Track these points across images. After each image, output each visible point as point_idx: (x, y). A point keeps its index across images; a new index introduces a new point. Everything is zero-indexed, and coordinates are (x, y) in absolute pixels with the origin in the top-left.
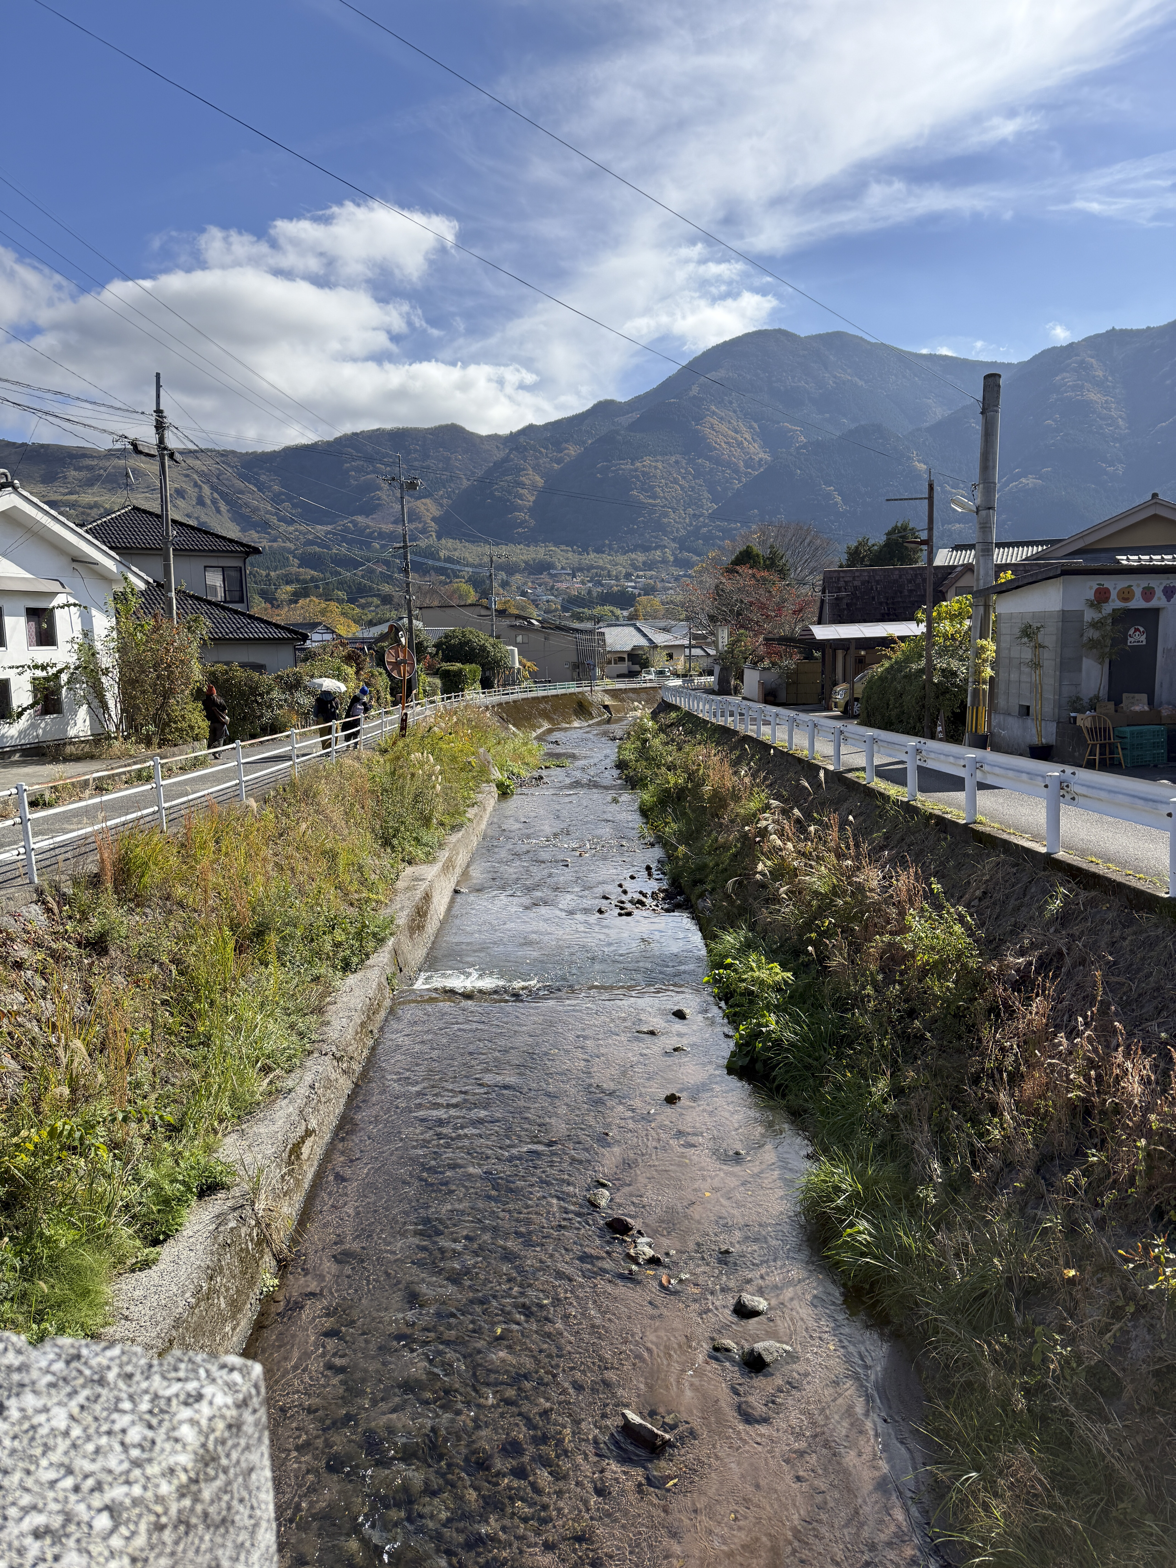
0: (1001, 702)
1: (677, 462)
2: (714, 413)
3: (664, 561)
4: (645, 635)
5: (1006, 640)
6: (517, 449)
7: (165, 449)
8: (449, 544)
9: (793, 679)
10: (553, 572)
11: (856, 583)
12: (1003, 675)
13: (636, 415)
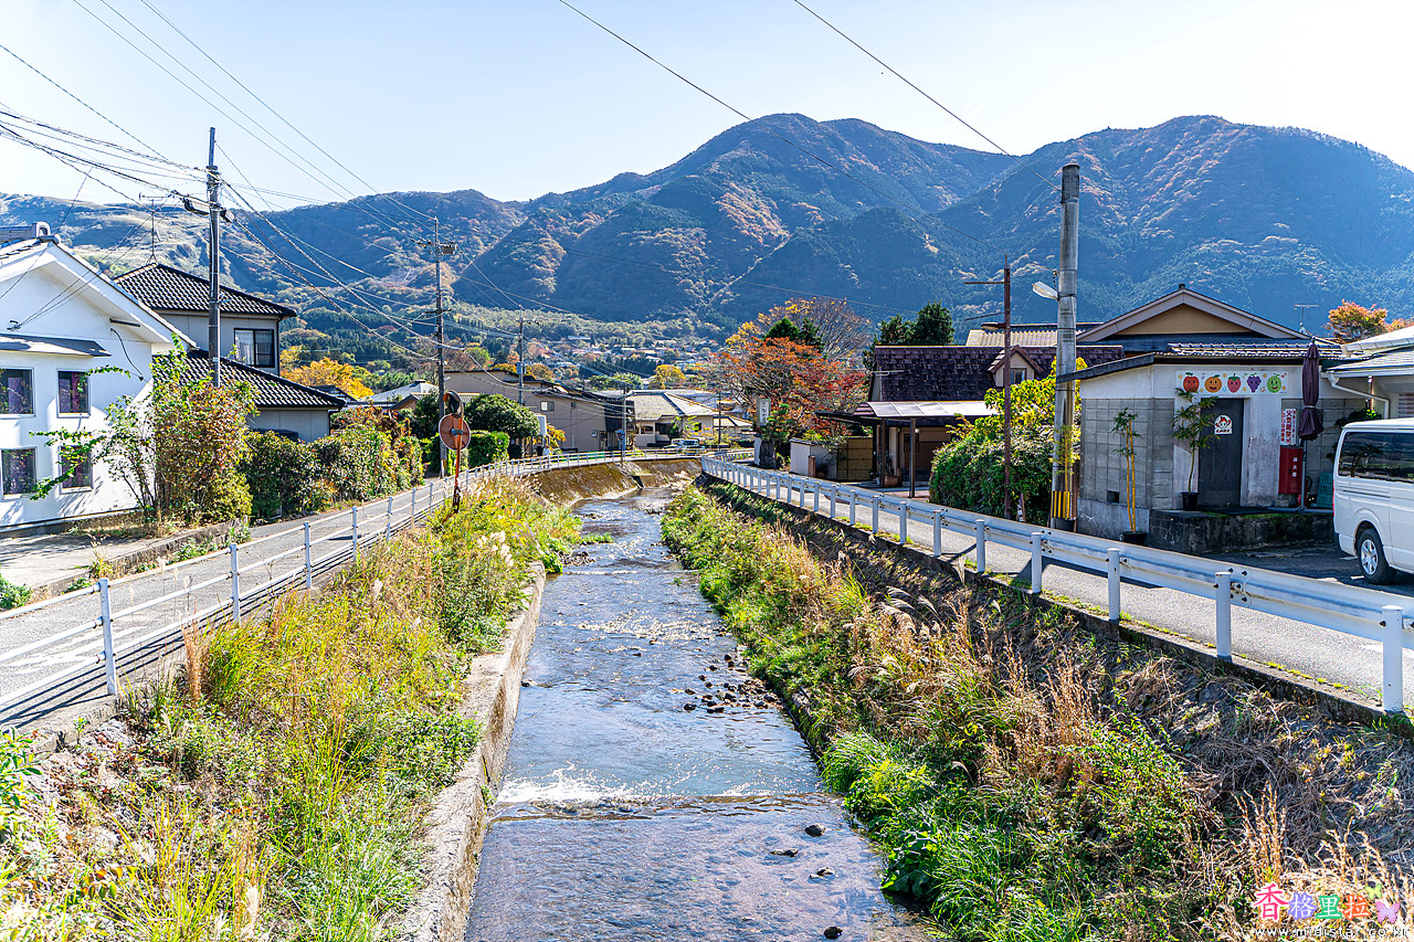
0: (1088, 487)
1: (697, 235)
2: (734, 190)
3: (686, 332)
4: (674, 405)
5: (1091, 427)
6: (535, 216)
7: (217, 206)
8: (464, 309)
9: (842, 455)
10: (571, 338)
11: (907, 361)
12: (1089, 461)
13: (656, 188)
